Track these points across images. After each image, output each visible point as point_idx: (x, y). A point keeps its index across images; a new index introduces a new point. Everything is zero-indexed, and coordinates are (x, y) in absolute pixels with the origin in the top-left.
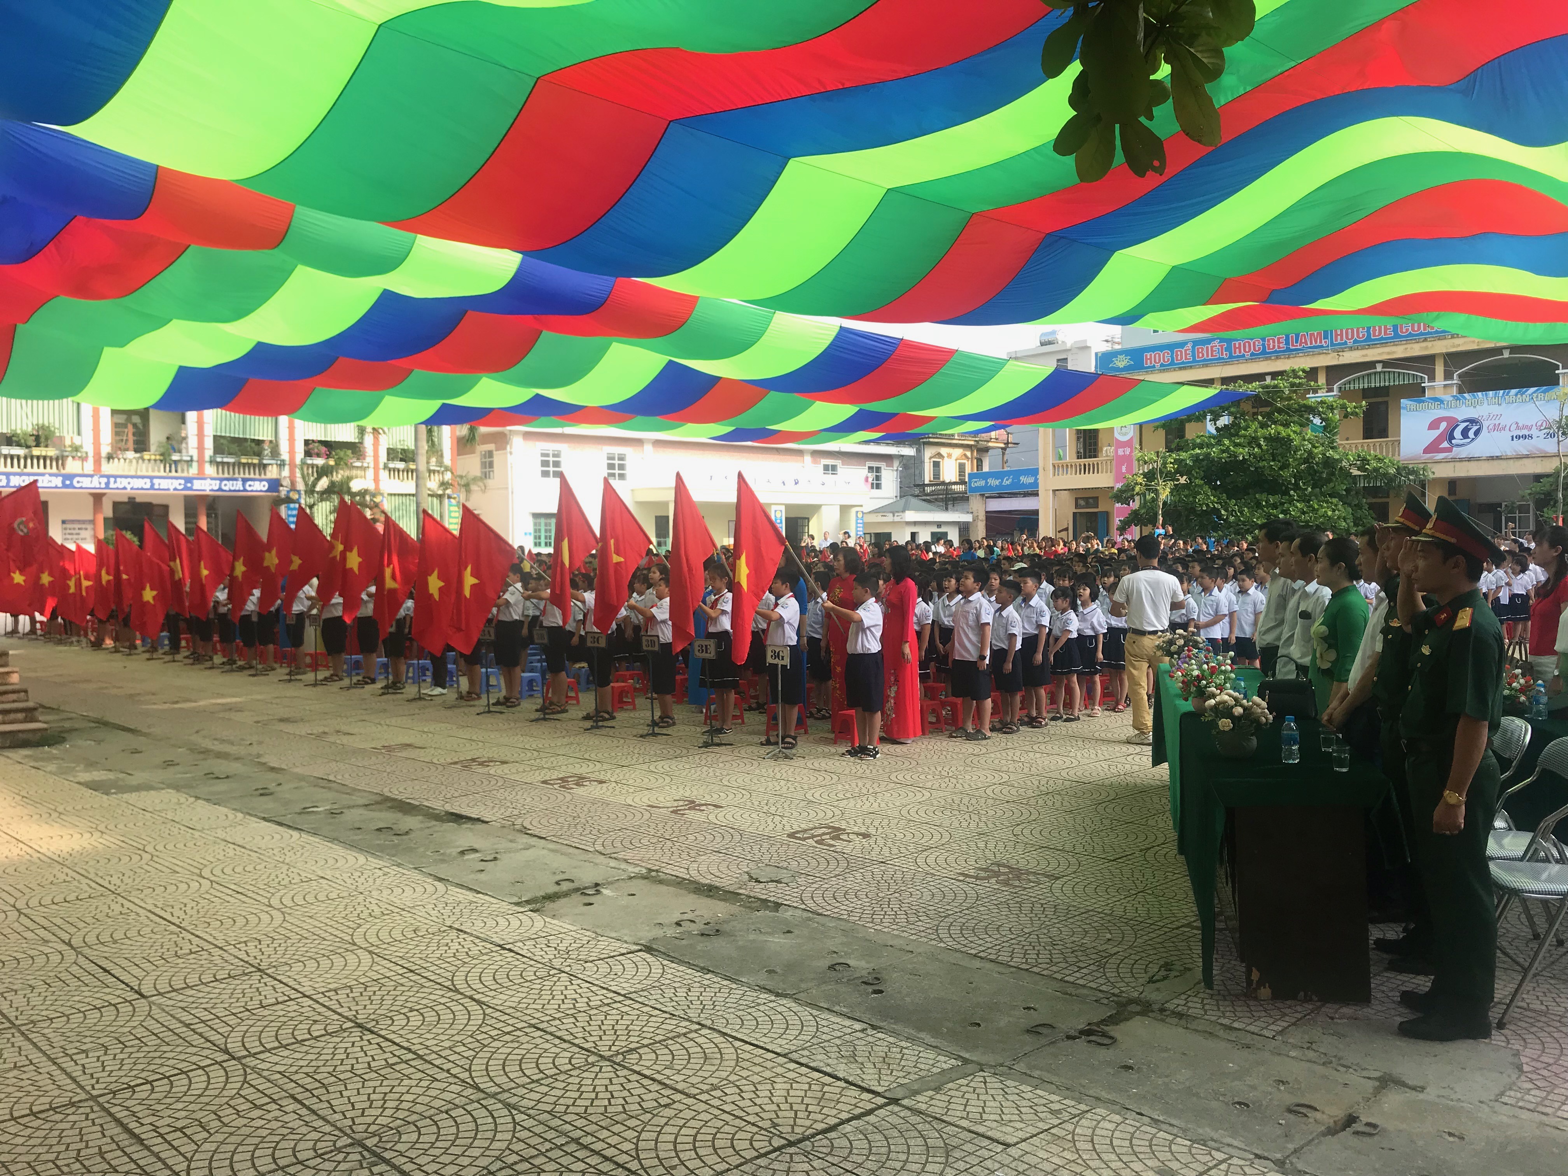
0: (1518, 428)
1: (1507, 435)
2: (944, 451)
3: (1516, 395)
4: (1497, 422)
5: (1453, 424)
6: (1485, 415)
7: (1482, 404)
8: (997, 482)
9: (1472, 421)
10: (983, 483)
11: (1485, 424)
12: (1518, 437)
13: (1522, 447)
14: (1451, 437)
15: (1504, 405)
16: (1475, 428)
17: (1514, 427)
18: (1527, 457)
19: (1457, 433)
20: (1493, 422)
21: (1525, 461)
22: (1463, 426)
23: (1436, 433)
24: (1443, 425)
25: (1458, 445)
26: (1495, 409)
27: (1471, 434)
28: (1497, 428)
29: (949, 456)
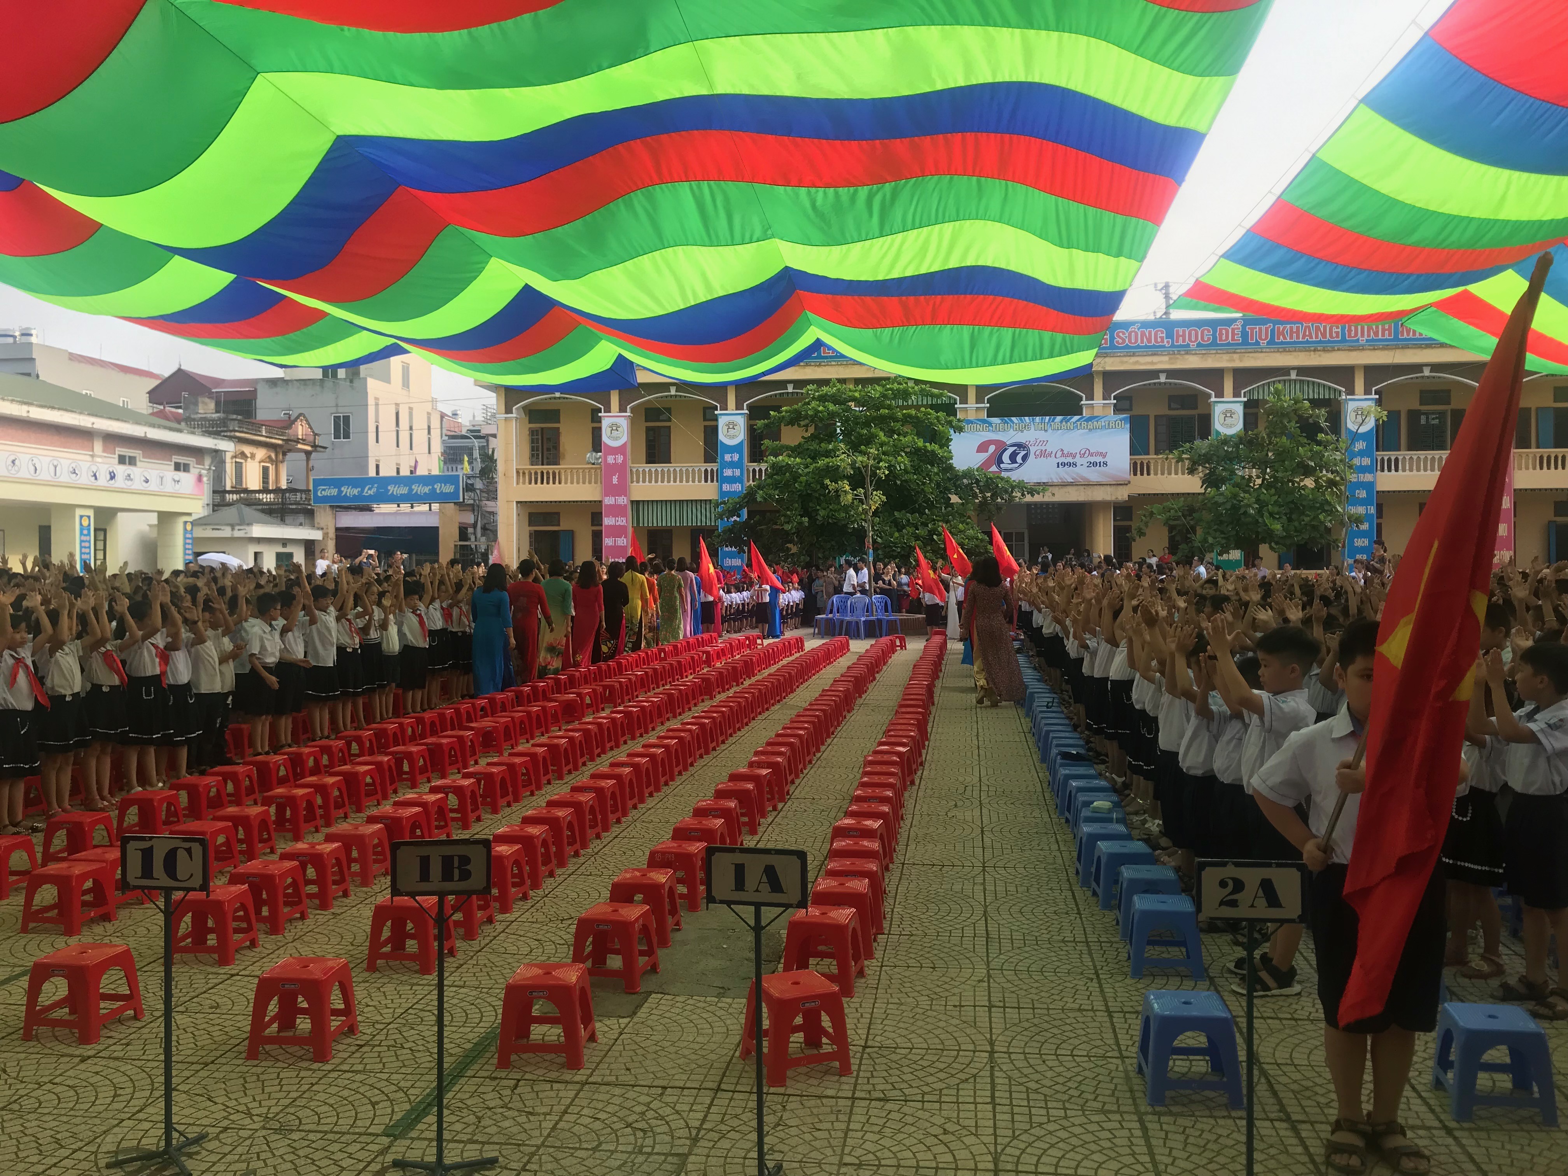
0: (1063, 455)
1: (1053, 461)
2: (248, 450)
3: (1061, 422)
4: (1044, 448)
5: (1001, 447)
6: (1032, 440)
7: (1029, 429)
8: (356, 492)
9: (1020, 446)
10: (334, 492)
11: (1033, 450)
12: (1064, 465)
13: (1066, 474)
14: (1000, 461)
15: (1050, 431)
16: (1023, 453)
17: (1059, 454)
18: (1071, 484)
19: (1006, 457)
20: (1040, 447)
21: (1069, 489)
22: (1011, 449)
23: (984, 456)
24: (992, 448)
25: (1006, 470)
26: (1041, 435)
27: (1019, 459)
28: (1044, 454)
29: (253, 456)
